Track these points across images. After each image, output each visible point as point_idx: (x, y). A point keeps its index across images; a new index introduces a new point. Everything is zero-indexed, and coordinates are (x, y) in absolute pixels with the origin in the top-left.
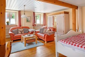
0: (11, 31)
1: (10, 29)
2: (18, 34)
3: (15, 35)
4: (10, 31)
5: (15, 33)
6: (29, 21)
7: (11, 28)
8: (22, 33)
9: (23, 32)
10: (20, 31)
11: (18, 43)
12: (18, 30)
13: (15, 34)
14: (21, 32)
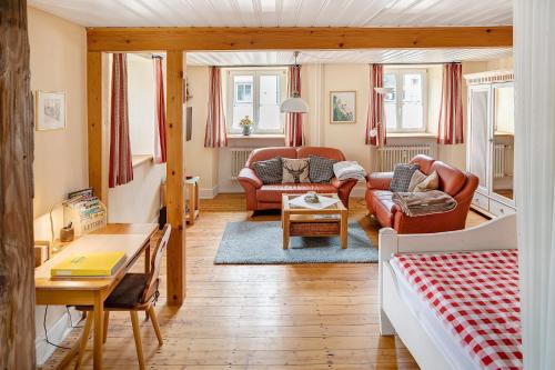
0: (250, 167)
1: (250, 156)
2: (279, 183)
3: (264, 188)
4: (247, 164)
5: (266, 178)
6: (344, 118)
7: (256, 151)
8: (297, 182)
9: (302, 178)
10: (291, 171)
11: (270, 226)
12: (281, 163)
13: (265, 184)
14: (296, 174)
